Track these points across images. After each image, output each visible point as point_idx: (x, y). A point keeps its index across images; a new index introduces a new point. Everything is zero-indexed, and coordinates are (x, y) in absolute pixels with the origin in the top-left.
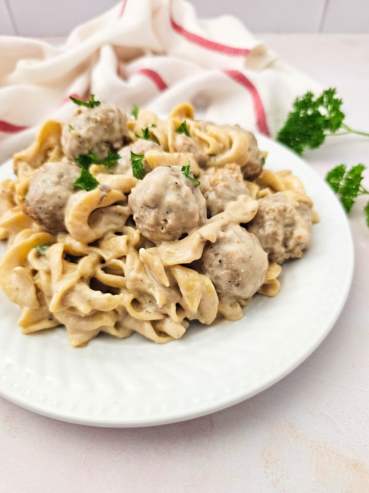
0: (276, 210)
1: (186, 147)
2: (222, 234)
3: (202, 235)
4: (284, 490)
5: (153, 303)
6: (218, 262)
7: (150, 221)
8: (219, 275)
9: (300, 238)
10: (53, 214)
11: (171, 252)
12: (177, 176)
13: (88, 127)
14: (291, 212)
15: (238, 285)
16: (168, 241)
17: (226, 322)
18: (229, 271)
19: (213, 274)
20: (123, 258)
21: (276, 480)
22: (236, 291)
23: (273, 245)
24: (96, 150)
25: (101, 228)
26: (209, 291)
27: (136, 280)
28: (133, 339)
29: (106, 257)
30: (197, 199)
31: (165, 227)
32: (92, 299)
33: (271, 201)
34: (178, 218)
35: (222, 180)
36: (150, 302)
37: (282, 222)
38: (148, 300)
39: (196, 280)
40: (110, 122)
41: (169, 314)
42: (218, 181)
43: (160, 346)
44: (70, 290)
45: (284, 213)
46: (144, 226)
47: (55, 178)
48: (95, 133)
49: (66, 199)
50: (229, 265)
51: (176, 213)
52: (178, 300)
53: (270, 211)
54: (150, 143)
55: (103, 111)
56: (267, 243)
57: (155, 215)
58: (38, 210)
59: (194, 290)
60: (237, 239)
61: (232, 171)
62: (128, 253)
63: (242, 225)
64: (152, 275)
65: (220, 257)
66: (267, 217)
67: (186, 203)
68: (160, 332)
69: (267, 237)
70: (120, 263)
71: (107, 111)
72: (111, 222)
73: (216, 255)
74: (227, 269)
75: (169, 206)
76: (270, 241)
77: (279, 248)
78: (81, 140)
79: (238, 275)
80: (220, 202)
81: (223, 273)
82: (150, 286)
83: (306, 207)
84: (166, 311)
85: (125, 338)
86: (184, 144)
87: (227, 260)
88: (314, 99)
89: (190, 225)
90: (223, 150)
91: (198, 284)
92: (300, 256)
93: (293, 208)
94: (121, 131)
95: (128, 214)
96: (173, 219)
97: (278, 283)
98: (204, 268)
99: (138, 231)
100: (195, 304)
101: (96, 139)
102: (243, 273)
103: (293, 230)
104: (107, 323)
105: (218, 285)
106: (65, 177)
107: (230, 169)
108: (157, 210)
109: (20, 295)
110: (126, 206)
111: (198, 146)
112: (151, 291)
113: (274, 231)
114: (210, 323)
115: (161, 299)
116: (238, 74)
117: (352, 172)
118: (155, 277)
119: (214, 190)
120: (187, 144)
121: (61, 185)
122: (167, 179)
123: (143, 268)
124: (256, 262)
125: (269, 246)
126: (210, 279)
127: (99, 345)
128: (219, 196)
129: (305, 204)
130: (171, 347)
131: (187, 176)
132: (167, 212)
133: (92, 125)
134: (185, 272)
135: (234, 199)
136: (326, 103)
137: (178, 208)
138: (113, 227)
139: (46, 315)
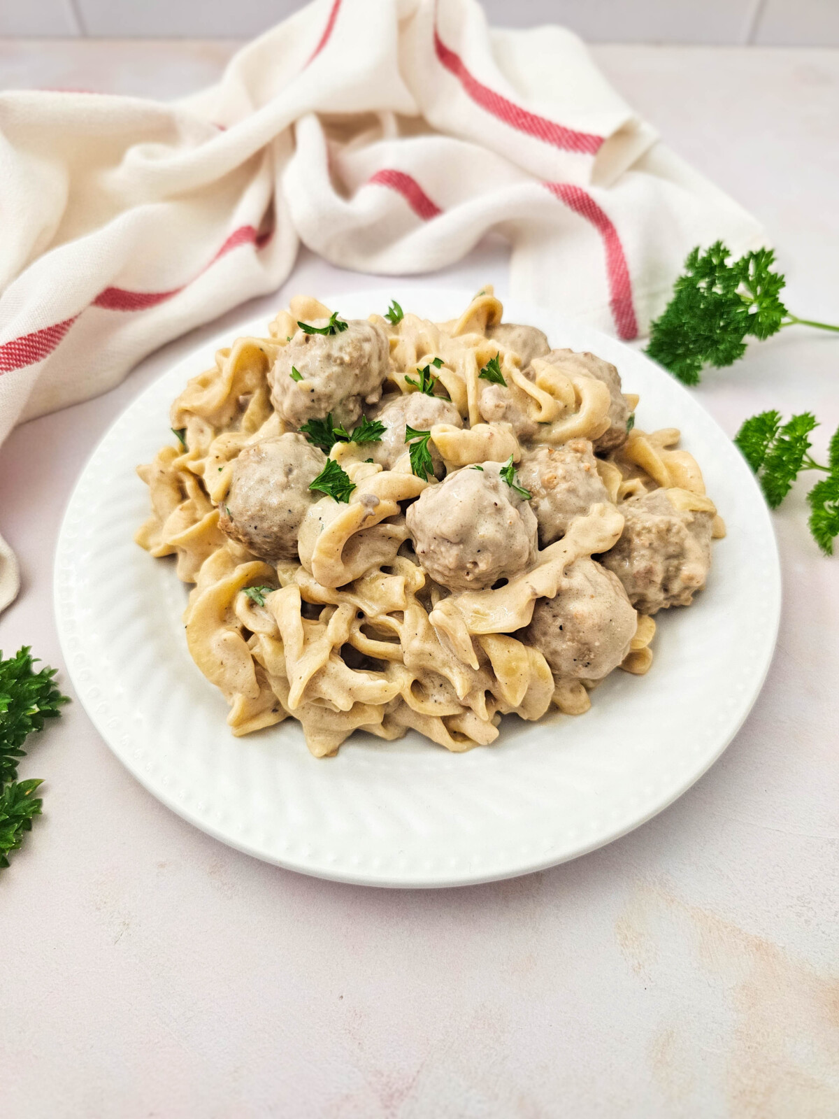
0: (654, 530)
1: (500, 412)
2: (565, 583)
3: (535, 589)
4: (650, 979)
5: (445, 688)
6: (559, 630)
7: (449, 562)
8: (559, 649)
9: (691, 578)
10: (277, 537)
11: (482, 612)
12: (495, 488)
13: (327, 374)
14: (678, 532)
15: (587, 665)
16: (473, 590)
17: (562, 717)
18: (575, 644)
19: (548, 647)
20: (398, 614)
21: (637, 965)
22: (584, 673)
23: (646, 589)
24: (339, 411)
25: (361, 563)
26: (542, 676)
27: (421, 653)
28: (409, 742)
29: (368, 611)
30: (525, 521)
31: (473, 573)
32: (355, 687)
33: (645, 509)
34: (497, 560)
35: (564, 478)
36: (441, 686)
37: (663, 551)
38: (437, 682)
39: (519, 659)
40: (365, 361)
41: (473, 707)
42: (557, 479)
43: (456, 756)
44: (321, 673)
45: (667, 535)
46: (436, 567)
47: (280, 478)
48: (338, 384)
49: (303, 513)
50: (576, 634)
51: (493, 554)
52: (489, 685)
53: (644, 532)
54: (436, 402)
55: (352, 342)
56: (635, 585)
57: (457, 555)
58: (252, 530)
59: (518, 674)
60: (590, 591)
61: (579, 455)
62: (406, 608)
63: (597, 557)
64: (448, 646)
65: (559, 621)
66: (637, 541)
67: (510, 536)
68: (455, 732)
69: (635, 577)
70: (392, 622)
71: (359, 341)
72: (374, 553)
73: (554, 616)
74: (573, 640)
75: (483, 542)
76: (640, 583)
77: (655, 595)
78: (314, 396)
79: (589, 650)
80: (558, 519)
81: (565, 647)
82: (445, 664)
83: (704, 519)
84: (468, 702)
85: (397, 739)
86: (497, 406)
87: (572, 626)
88: (729, 262)
89: (513, 567)
90: (563, 413)
91: (524, 666)
92: (688, 604)
93: (683, 525)
94: (380, 373)
95: (404, 538)
96: (488, 562)
97: (650, 652)
98: (533, 635)
99: (421, 569)
100: (518, 696)
101: (340, 394)
102: (598, 647)
103: (680, 564)
104: (372, 720)
105: (555, 664)
106: (295, 472)
107: (577, 451)
108: (461, 546)
109: (228, 675)
110: (399, 525)
111: (520, 406)
112: (445, 672)
113: (649, 567)
114: (536, 719)
115: (463, 687)
116: (579, 195)
117: (790, 428)
118: (454, 650)
119: (549, 495)
120: (502, 407)
121: (291, 488)
122: (481, 498)
123: (431, 634)
124: (619, 629)
125: (639, 590)
126: (543, 654)
127: (355, 753)
128: (558, 507)
129: (703, 515)
130: (473, 759)
131: (510, 485)
132: (479, 551)
133: (336, 369)
134: (503, 646)
135: (583, 511)
136: (752, 276)
137: (497, 545)
138: (379, 560)
139: (270, 705)
